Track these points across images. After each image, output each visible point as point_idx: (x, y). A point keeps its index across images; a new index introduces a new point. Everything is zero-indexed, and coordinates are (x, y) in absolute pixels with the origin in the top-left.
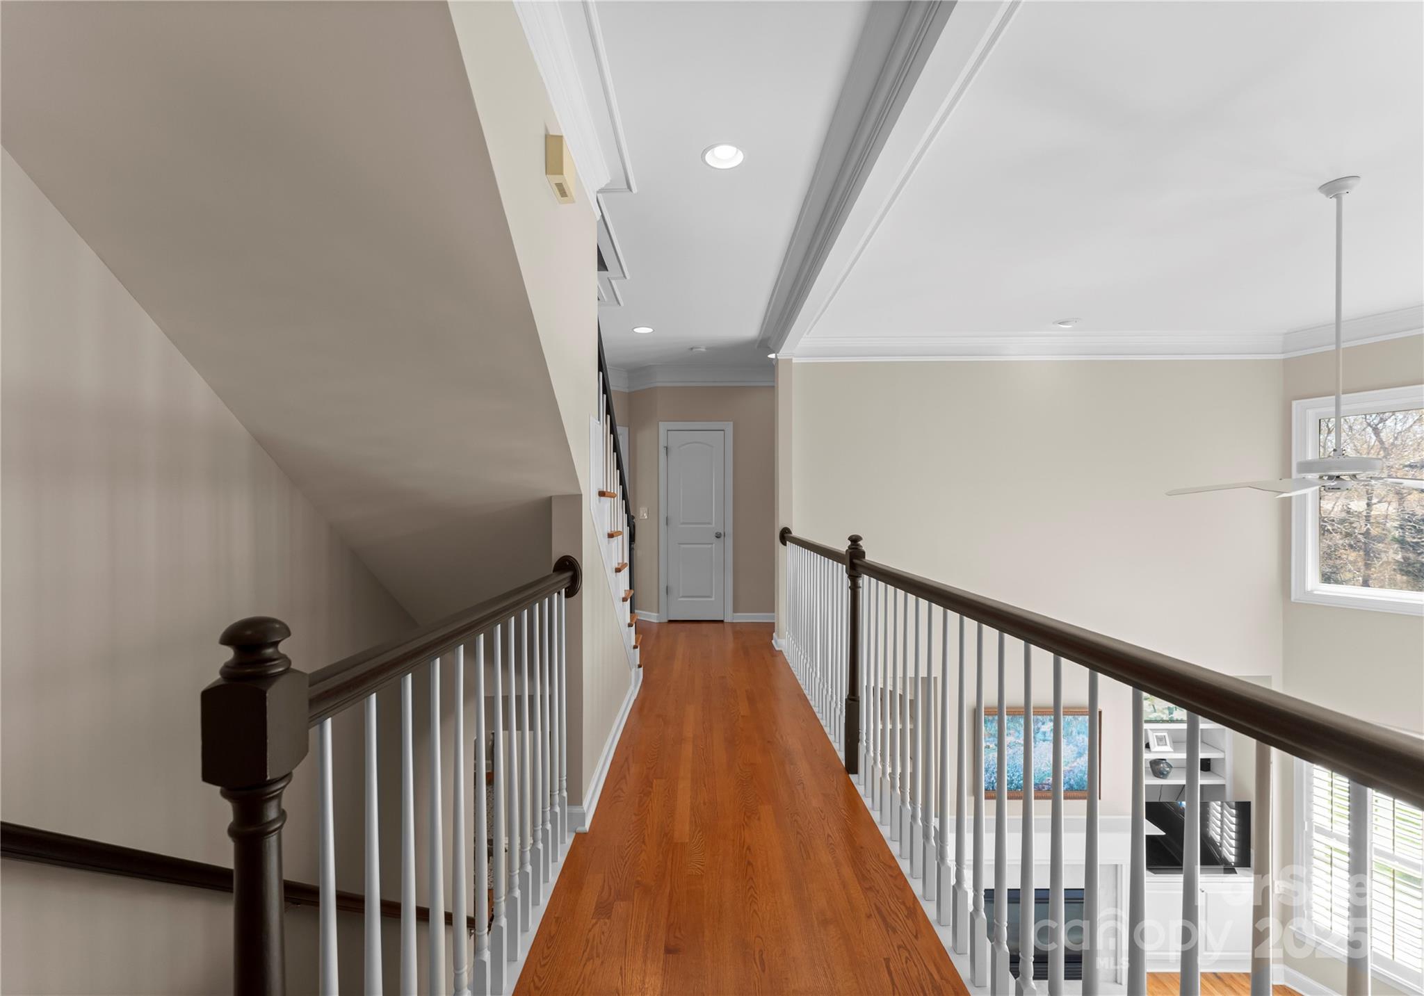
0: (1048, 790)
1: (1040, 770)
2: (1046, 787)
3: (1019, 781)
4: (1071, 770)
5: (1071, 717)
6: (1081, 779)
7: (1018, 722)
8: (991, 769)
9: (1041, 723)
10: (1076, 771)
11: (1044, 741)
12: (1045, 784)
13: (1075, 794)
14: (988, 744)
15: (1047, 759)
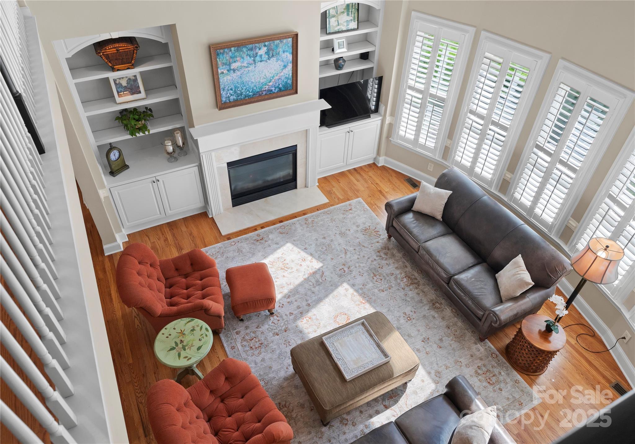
0: (266, 94)
1: (259, 82)
2: (264, 93)
3: (246, 92)
4: (279, 79)
5: (278, 41)
6: (286, 83)
7: (241, 51)
8: (227, 88)
9: (258, 49)
10: (283, 78)
11: (261, 62)
12: (264, 91)
13: (282, 93)
14: (222, 71)
15: (264, 74)
